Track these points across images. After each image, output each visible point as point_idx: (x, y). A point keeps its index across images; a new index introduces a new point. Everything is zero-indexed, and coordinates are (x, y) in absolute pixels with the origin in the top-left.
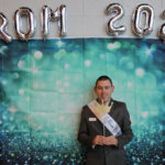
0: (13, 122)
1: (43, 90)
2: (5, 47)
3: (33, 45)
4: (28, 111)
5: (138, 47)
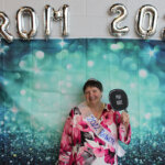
0: (15, 123)
1: (45, 91)
2: (6, 47)
3: (35, 45)
5: (142, 48)
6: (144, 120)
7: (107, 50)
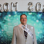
4: (7, 31)
7: (28, 15)
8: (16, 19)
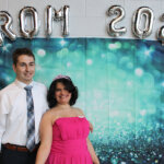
2: (9, 45)
6: (140, 117)
7: (106, 49)
8: (65, 65)
